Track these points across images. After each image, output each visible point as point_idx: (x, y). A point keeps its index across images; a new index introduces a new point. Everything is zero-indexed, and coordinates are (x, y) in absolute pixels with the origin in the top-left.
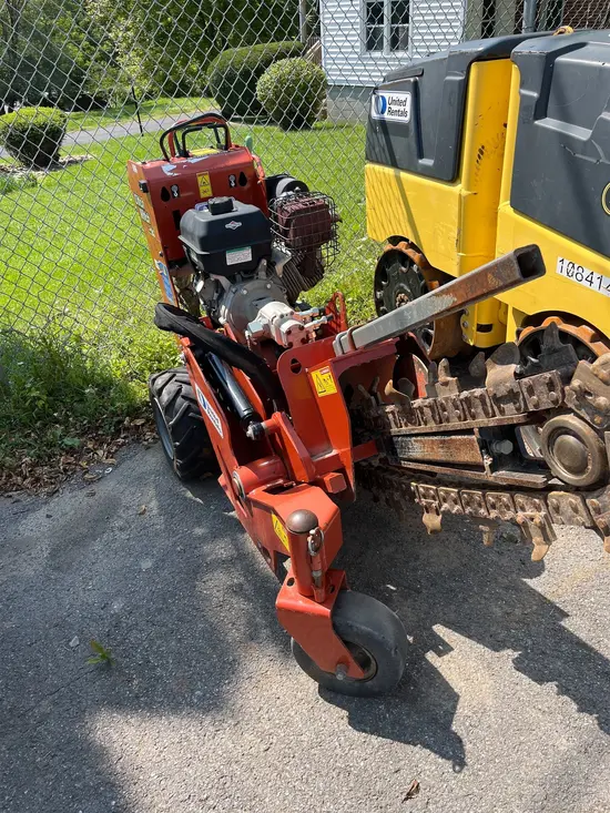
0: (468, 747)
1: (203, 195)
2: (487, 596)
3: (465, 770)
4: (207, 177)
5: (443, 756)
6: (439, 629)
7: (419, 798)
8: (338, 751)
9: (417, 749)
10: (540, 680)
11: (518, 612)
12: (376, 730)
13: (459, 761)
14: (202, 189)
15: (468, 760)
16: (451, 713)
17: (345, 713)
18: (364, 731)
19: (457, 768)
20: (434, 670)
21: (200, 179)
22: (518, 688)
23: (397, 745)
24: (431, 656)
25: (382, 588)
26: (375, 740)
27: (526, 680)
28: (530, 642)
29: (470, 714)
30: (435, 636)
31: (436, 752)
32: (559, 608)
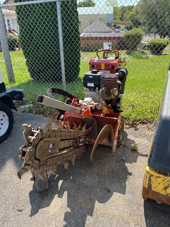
0: (37, 215)
1: (102, 69)
2: (84, 196)
3: (30, 217)
4: (104, 64)
5: (31, 212)
6: (66, 193)
7: (19, 212)
8: (22, 194)
9: (30, 206)
10: (65, 220)
11: (84, 205)
12: (31, 197)
13: (32, 215)
14: (102, 67)
15: (33, 217)
16: (43, 207)
17: (32, 190)
18: (29, 195)
19: (30, 216)
20: (53, 198)
21: (102, 64)
22: (59, 216)
23: (29, 203)
24: (57, 195)
25: (70, 176)
26: (28, 198)
27: (63, 217)
28: (76, 212)
29: (45, 211)
30: (63, 193)
31: (31, 210)
32: (93, 213)
